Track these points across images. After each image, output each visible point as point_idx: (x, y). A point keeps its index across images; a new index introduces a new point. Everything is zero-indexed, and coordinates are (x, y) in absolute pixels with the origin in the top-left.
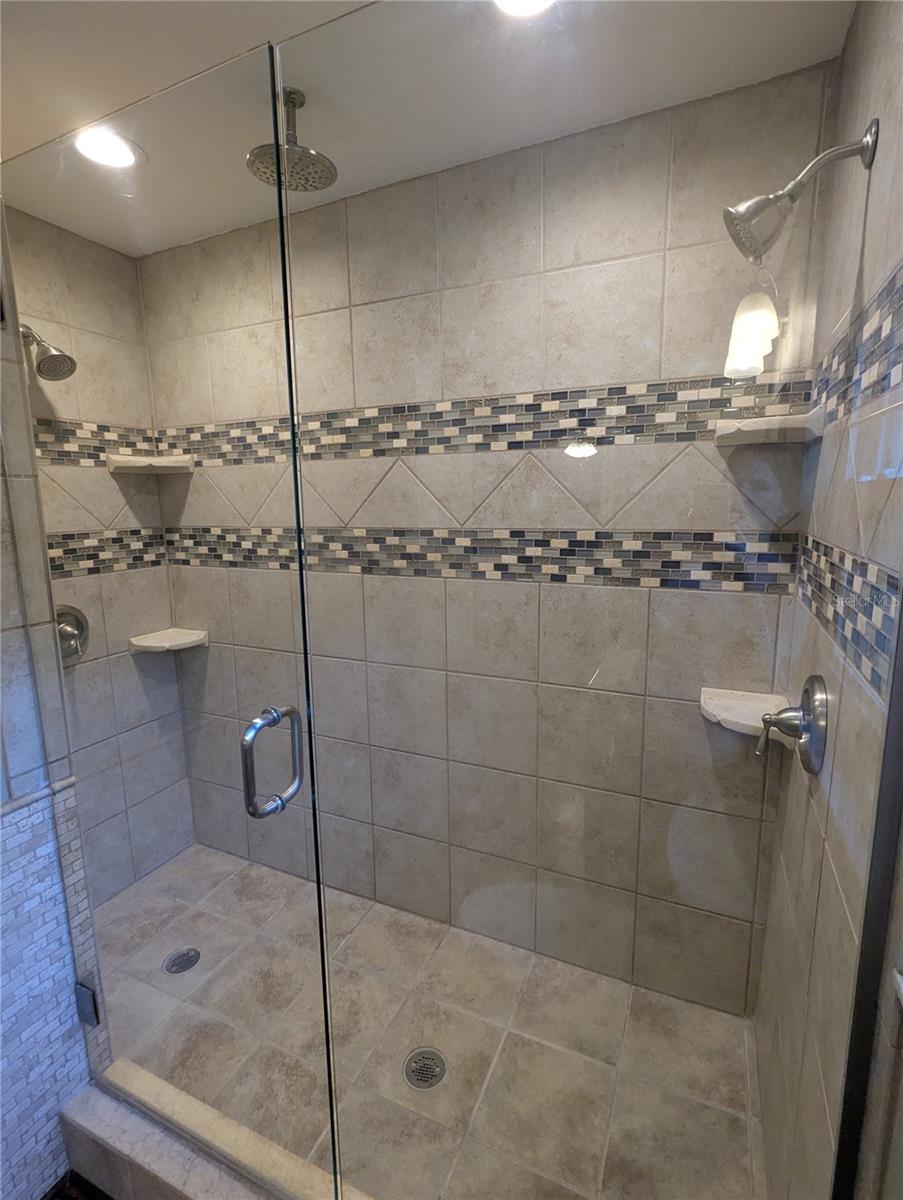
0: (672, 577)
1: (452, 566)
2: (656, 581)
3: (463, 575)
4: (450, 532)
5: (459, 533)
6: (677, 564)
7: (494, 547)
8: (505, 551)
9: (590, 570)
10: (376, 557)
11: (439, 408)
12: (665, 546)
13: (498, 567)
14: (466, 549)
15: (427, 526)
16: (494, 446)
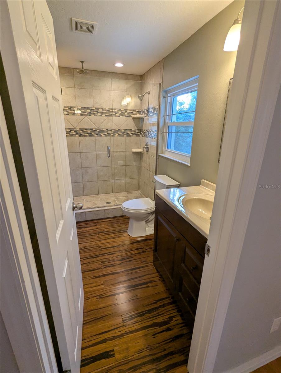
0: (128, 135)
1: (96, 135)
2: (126, 136)
3: (98, 136)
4: (96, 129)
5: (97, 129)
6: (128, 133)
7: (103, 131)
8: (105, 132)
9: (118, 135)
10: (82, 134)
11: (93, 108)
12: (127, 131)
13: (104, 135)
14: (99, 132)
15: (91, 128)
16: (103, 115)
